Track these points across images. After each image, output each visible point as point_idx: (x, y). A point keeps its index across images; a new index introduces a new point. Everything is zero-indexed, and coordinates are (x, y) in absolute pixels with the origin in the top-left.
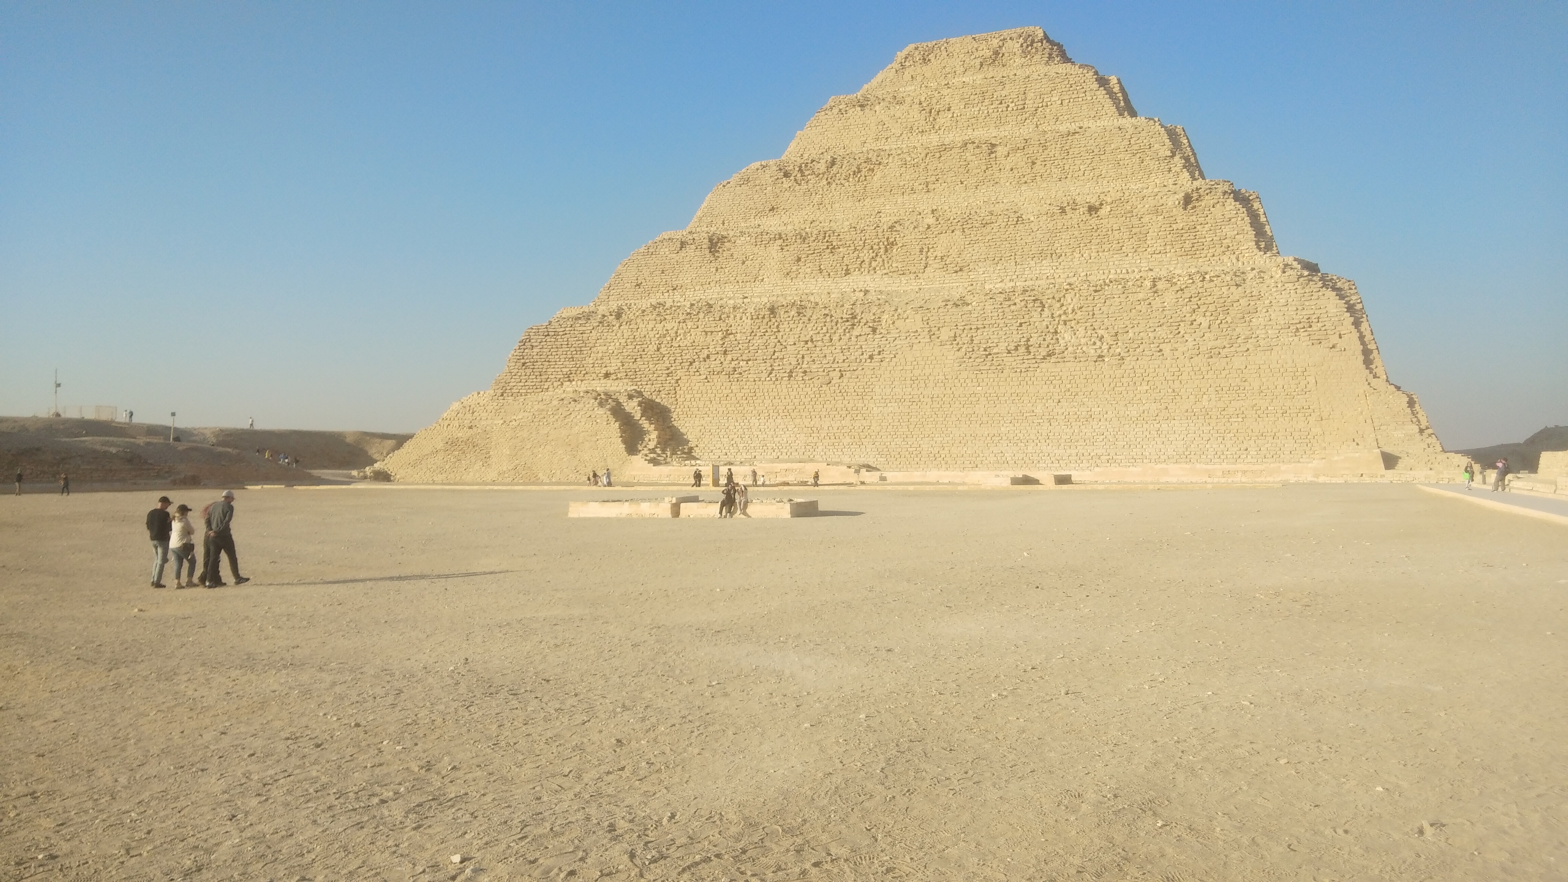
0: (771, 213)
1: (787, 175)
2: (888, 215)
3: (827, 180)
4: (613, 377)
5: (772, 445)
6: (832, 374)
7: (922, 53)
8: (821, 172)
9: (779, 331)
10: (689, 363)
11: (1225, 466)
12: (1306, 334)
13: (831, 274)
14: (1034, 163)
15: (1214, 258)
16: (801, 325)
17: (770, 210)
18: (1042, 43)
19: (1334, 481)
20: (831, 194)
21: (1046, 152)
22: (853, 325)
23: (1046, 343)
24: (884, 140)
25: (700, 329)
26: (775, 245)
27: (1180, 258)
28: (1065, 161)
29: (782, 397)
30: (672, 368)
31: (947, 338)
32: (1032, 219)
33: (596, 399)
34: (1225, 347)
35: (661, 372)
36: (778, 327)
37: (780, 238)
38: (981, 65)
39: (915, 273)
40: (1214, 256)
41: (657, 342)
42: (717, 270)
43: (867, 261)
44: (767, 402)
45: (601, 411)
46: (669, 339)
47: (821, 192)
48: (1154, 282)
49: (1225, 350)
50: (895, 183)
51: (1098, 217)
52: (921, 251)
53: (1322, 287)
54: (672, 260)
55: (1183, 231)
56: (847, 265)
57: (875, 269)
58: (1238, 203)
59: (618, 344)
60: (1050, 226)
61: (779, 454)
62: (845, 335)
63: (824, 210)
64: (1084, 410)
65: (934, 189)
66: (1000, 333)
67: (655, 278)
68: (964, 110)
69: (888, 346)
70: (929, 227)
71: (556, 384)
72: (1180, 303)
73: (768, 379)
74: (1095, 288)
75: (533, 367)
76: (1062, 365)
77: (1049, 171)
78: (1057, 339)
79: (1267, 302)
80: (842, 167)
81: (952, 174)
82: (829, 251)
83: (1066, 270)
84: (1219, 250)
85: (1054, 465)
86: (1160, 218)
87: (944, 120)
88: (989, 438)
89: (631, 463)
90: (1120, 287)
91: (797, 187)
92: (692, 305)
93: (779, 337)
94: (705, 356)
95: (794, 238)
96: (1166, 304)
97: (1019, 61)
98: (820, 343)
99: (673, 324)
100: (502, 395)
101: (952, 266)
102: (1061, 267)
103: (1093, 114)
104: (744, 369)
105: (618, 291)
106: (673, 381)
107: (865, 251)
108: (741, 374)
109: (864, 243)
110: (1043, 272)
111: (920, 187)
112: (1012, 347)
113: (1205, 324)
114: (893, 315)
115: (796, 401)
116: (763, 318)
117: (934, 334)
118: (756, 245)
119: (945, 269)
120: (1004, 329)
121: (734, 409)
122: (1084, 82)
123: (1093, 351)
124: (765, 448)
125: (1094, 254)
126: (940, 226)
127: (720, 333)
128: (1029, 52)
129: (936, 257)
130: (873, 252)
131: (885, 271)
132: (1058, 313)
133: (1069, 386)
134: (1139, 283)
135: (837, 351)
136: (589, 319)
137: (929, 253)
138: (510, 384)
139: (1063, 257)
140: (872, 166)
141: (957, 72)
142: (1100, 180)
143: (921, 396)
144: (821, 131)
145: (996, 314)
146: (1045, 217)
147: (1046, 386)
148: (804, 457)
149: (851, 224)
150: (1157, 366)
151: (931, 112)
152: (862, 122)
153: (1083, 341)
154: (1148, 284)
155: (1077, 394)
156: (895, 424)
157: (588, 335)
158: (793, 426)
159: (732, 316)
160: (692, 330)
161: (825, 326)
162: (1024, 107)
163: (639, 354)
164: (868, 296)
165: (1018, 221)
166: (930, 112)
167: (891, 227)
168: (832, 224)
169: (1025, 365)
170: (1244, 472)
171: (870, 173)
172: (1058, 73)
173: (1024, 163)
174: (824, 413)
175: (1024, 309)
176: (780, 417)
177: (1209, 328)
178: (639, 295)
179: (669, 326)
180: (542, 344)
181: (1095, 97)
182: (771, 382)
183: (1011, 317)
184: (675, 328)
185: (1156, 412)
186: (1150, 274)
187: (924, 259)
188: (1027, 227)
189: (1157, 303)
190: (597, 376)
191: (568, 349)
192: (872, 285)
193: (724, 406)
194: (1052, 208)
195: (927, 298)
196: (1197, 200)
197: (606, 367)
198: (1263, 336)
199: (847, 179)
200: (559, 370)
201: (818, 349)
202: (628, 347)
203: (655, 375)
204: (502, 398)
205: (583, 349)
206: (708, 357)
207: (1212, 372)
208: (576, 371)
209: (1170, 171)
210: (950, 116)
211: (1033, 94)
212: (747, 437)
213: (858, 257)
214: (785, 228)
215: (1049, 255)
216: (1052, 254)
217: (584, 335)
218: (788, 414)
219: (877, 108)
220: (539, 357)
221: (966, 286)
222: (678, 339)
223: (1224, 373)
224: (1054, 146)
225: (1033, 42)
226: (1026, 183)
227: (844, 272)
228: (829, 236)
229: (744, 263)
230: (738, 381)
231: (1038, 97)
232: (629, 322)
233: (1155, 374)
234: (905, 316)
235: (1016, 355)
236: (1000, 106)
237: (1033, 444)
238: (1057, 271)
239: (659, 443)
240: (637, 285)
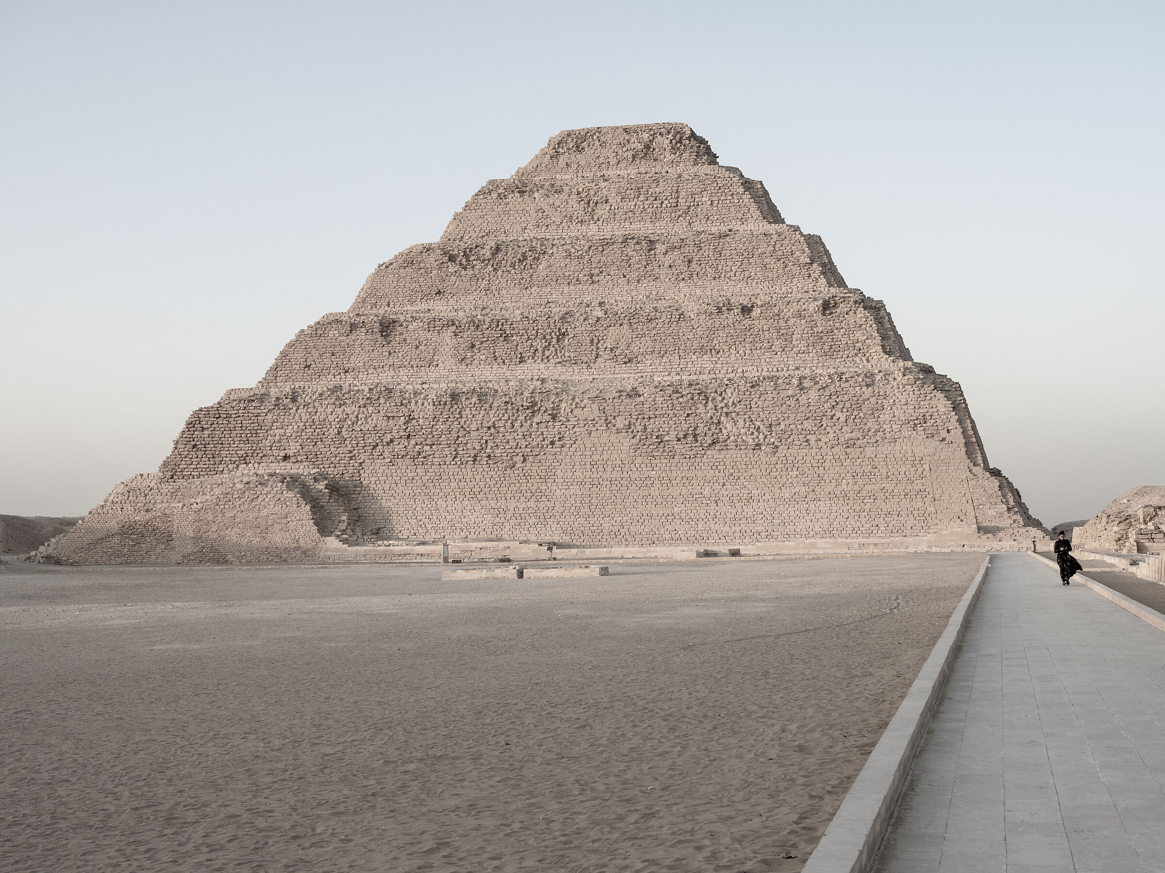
0: (438, 297)
1: (452, 259)
2: (558, 306)
3: (492, 266)
4: (293, 459)
5: (460, 525)
6: (515, 459)
7: (575, 140)
8: (486, 258)
9: (461, 417)
10: (372, 447)
11: (860, 540)
12: (922, 428)
13: (506, 361)
14: (690, 261)
15: (849, 359)
16: (483, 412)
17: (436, 294)
18: (690, 140)
19: (943, 550)
20: (498, 281)
21: (701, 252)
22: (534, 412)
23: (711, 432)
24: (544, 228)
25: (382, 414)
26: (449, 331)
27: (820, 358)
28: (718, 262)
29: (468, 480)
30: (355, 452)
31: (622, 426)
32: (693, 316)
33: (283, 482)
34: (859, 439)
35: (343, 455)
36: (460, 413)
37: (453, 325)
38: (634, 157)
39: (587, 363)
40: (848, 357)
41: (338, 426)
42: (390, 354)
43: (540, 349)
44: (454, 484)
45: (291, 494)
46: (350, 423)
47: (487, 278)
48: (801, 379)
49: (859, 441)
50: (561, 273)
51: (750, 317)
52: (592, 341)
53: (933, 390)
54: (343, 343)
55: (822, 335)
56: (521, 353)
57: (548, 357)
58: (867, 312)
59: (296, 427)
60: (709, 324)
61: (467, 533)
62: (526, 422)
63: (491, 295)
64: (745, 492)
65: (598, 281)
66: (670, 422)
67: (325, 360)
68: (621, 204)
69: (568, 433)
70: (598, 319)
71: (231, 467)
72: (822, 400)
73: (452, 463)
74: (751, 385)
75: (205, 449)
76: (725, 452)
77: (704, 270)
78: (720, 429)
79: (891, 401)
80: (506, 255)
81: (614, 267)
82: (502, 339)
83: (724, 365)
84: (853, 353)
85: (722, 541)
86: (803, 321)
87: (602, 212)
88: (663, 518)
89: (325, 543)
90: (772, 384)
91: (463, 273)
92: (370, 389)
93: (462, 423)
94: (388, 440)
95: (467, 325)
96: (810, 400)
97: (669, 157)
98: (502, 429)
99: (353, 408)
100: (172, 478)
101: (621, 357)
102: (720, 362)
103: (740, 215)
104: (428, 453)
105: (286, 372)
106: (356, 465)
107: (538, 341)
108: (425, 457)
109: (537, 332)
110: (704, 366)
111: (585, 278)
112: (681, 435)
113: (843, 419)
114: (571, 404)
115: (482, 484)
116: (445, 404)
117: (610, 422)
118: (429, 331)
119: (615, 360)
120: (674, 419)
121: (421, 491)
122: (731, 185)
123: (751, 441)
124: (453, 528)
125: (748, 352)
126: (608, 319)
127: (402, 418)
128: (679, 148)
129: (606, 348)
130: (546, 342)
131: (558, 360)
132: (720, 405)
133: (732, 471)
134: (787, 381)
135: (520, 437)
136: (263, 402)
137: (599, 345)
138: (181, 466)
139: (721, 353)
140: (537, 255)
141: (611, 163)
142: (750, 281)
143: (601, 480)
144: (480, 214)
145: (666, 405)
146: (704, 316)
147: (713, 471)
148: (492, 536)
149: (522, 313)
150: (804, 454)
151: (590, 203)
152: (522, 208)
153: (743, 431)
154: (795, 382)
155: (739, 478)
156: (578, 505)
157: (263, 418)
158: (480, 508)
159: (413, 402)
160: (373, 415)
161: (506, 413)
162: (677, 205)
163: (319, 437)
164: (546, 385)
165: (680, 318)
166: (588, 203)
167: (563, 318)
168: (503, 312)
169: (693, 452)
170: (876, 545)
171: (536, 261)
172: (707, 175)
173: (680, 261)
174: (510, 495)
175: (691, 401)
176: (467, 499)
177: (846, 422)
178: (308, 377)
179: (348, 410)
180: (213, 426)
181: (741, 201)
182: (456, 466)
183: (679, 408)
184: (356, 413)
185: (805, 494)
186: (797, 372)
187: (595, 349)
188: (688, 324)
189: (803, 399)
190: (276, 459)
191: (242, 432)
192: (546, 373)
193: (410, 488)
194: (710, 307)
195: (601, 388)
196: (833, 306)
197: (284, 449)
198: (888, 430)
199: (513, 265)
200: (234, 452)
201: (501, 435)
202: (308, 430)
203: (338, 459)
204: (173, 480)
205: (258, 431)
206: (392, 441)
207: (849, 460)
208: (253, 453)
209: (809, 276)
210: (608, 208)
211: (684, 194)
212: (435, 518)
213: (532, 346)
214: (456, 314)
215: (709, 351)
216: (711, 350)
217: (259, 418)
218: (474, 496)
219: (536, 195)
220: (210, 439)
221: (636, 377)
222: (360, 423)
223: (859, 461)
224: (707, 247)
225: (681, 138)
226: (683, 279)
227: (518, 360)
228: (502, 324)
229: (417, 347)
230: (423, 464)
231: (690, 197)
232: (306, 405)
233: (803, 462)
234: (583, 406)
235: (685, 442)
236: (654, 202)
237: (703, 523)
238: (716, 365)
239: (349, 524)
240: (306, 367)
